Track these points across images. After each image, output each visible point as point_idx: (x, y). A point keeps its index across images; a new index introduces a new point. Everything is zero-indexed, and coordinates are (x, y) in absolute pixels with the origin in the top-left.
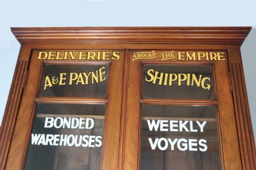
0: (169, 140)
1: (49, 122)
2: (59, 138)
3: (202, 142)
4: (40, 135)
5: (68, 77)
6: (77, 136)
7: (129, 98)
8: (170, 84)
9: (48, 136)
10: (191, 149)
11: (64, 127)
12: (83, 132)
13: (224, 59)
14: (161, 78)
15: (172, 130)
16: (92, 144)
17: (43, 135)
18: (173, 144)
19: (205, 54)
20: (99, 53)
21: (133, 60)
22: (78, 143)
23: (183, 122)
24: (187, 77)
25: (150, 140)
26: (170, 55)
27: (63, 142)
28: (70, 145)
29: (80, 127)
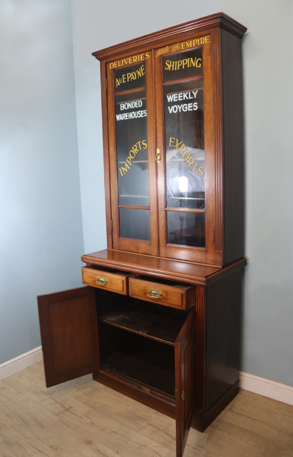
0: (178, 106)
1: (122, 107)
2: (128, 115)
3: (195, 105)
4: (119, 115)
5: (126, 77)
6: (135, 112)
7: (156, 84)
8: (178, 69)
9: (123, 114)
10: (189, 110)
11: (129, 108)
12: (136, 110)
13: (209, 42)
14: (173, 66)
15: (180, 99)
16: (143, 115)
17: (121, 115)
18: (180, 108)
19: (197, 41)
20: (139, 56)
21: (157, 56)
22: (136, 116)
23: (185, 93)
24: (187, 60)
25: (169, 108)
26: (177, 47)
27: (130, 117)
28: (133, 118)
29: (136, 107)
